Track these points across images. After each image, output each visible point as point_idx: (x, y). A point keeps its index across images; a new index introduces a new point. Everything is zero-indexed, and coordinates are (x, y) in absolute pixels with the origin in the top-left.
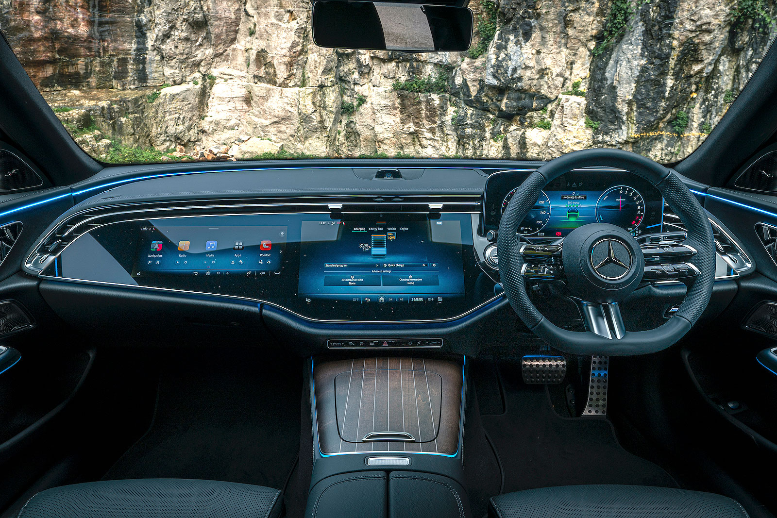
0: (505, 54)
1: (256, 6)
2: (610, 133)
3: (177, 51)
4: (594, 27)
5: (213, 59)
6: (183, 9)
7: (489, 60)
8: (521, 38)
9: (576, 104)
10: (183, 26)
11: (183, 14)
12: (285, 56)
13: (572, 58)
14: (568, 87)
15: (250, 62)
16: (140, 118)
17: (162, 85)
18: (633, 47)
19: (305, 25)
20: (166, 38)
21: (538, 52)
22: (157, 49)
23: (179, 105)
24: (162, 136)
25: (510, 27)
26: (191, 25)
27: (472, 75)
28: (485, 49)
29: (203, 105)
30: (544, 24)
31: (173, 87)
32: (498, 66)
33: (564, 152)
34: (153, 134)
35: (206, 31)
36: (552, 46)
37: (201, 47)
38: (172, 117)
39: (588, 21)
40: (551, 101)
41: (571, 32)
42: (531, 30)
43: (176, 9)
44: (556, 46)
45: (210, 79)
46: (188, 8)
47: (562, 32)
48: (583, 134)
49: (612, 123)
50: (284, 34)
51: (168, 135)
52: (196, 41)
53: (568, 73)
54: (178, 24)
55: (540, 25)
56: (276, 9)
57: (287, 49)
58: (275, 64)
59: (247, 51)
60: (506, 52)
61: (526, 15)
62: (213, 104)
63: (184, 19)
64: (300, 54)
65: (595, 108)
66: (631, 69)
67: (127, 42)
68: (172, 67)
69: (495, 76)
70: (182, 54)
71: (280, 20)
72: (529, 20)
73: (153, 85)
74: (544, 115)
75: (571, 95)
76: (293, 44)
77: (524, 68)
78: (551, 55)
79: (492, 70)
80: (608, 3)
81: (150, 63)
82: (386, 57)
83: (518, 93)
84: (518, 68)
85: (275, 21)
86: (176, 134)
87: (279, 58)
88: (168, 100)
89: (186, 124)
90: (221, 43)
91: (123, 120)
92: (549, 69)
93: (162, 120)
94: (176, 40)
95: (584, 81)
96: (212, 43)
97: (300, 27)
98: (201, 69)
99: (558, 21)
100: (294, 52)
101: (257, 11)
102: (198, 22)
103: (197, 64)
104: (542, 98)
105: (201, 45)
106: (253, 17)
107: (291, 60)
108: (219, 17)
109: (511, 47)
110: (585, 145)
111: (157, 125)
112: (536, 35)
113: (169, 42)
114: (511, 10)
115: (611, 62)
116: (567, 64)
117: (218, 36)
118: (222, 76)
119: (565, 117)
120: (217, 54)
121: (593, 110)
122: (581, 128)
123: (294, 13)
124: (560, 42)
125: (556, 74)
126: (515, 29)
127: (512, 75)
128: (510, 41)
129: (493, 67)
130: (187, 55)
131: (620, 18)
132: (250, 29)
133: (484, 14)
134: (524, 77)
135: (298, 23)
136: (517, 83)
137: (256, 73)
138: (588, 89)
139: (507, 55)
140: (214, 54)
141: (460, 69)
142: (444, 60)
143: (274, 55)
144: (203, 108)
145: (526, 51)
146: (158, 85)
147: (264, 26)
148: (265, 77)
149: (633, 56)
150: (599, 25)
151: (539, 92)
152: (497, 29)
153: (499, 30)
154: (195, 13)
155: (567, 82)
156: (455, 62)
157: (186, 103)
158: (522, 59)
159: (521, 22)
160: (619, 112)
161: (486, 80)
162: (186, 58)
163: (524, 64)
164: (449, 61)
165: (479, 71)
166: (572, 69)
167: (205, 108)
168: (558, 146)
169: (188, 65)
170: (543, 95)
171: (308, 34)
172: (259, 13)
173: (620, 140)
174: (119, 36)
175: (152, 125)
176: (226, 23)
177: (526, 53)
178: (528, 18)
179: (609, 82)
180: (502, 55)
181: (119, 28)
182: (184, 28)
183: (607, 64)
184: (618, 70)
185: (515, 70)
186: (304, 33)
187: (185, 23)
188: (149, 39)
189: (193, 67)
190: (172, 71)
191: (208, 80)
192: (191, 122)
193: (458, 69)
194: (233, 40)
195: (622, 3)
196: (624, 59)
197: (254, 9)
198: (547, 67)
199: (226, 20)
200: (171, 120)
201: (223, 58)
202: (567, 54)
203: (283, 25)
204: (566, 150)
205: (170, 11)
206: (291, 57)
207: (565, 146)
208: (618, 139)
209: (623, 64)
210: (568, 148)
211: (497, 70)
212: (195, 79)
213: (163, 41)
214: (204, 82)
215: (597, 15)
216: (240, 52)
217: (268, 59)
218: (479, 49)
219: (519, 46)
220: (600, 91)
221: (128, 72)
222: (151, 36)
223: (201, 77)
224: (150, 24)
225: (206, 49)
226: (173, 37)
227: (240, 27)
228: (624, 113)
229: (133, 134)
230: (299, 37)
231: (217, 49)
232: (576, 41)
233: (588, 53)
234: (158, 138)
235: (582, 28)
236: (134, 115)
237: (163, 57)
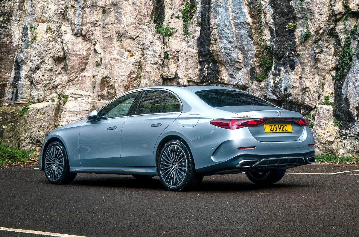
0: (279, 79)
1: (103, 47)
2: (349, 129)
3: (43, 78)
4: (333, 62)
5: (67, 83)
6: (51, 50)
7: (269, 83)
8: (289, 69)
9: (326, 110)
10: (49, 61)
11: (50, 53)
12: (124, 81)
13: (322, 81)
14: (322, 100)
15: (96, 85)
16: (15, 126)
17: (28, 103)
18: (355, 75)
19: (140, 60)
20: (37, 70)
21: (301, 78)
22: (29, 77)
23: (41, 116)
24: (27, 139)
25: (281, 62)
26: (54, 60)
27: (259, 92)
28: (267, 75)
29: (57, 116)
30: (302, 60)
31: (37, 104)
32: (275, 86)
33: (322, 142)
34: (22, 138)
35: (64, 64)
36: (309, 74)
37: (59, 75)
38: (35, 125)
39: (328, 59)
40: (312, 109)
41: (319, 65)
42: (294, 64)
43: (46, 50)
44: (311, 74)
45: (63, 98)
46: (54, 49)
47: (314, 65)
48: (333, 130)
49: (350, 122)
50: (123, 66)
51: (31, 139)
52: (56, 71)
53: (321, 90)
54: (46, 60)
55: (300, 61)
56: (118, 49)
57: (126, 76)
58: (115, 86)
59: (93, 77)
60: (280, 78)
61: (291, 55)
62: (65, 116)
63: (51, 56)
64: (135, 79)
65: (338, 112)
66: (355, 88)
67: (7, 72)
68: (38, 90)
69: (273, 93)
70: (46, 80)
71: (121, 56)
72: (293, 58)
73: (22, 102)
74: (309, 118)
75: (324, 105)
76: (131, 72)
77: (292, 88)
78: (309, 79)
79: (271, 89)
80: (339, 49)
81: (22, 87)
82: (199, 81)
83: (290, 104)
84: (288, 88)
85: (117, 57)
86: (37, 138)
87: (119, 82)
88: (34, 113)
89: (45, 131)
90: (74, 72)
91: (5, 127)
92: (308, 88)
93: (29, 128)
94: (44, 71)
95: (331, 95)
96: (68, 72)
97: (137, 61)
98: (58, 90)
99: (311, 59)
100: (131, 78)
101: (104, 50)
102: (59, 58)
103: (56, 87)
104: (307, 107)
105: (59, 73)
106: (100, 53)
107: (129, 84)
108: (75, 54)
109: (283, 74)
110: (335, 137)
111: (25, 131)
112: (298, 67)
113: (38, 72)
114: (281, 52)
115: (345, 84)
116: (320, 85)
117: (73, 67)
118: (73, 95)
119: (321, 119)
120: (70, 80)
121: (337, 114)
122: (332, 125)
123: (132, 51)
124: (314, 71)
125: (313, 91)
126: (284, 64)
127: (285, 92)
128: (282, 71)
129: (272, 87)
130: (49, 81)
131: (346, 57)
132: (97, 62)
133: (265, 54)
134: (292, 94)
135: (135, 58)
136: (288, 98)
137: (100, 93)
138: (334, 101)
139: (280, 80)
140: (68, 80)
141: (251, 88)
142: (240, 83)
143: (115, 80)
144: (57, 119)
145: (292, 77)
146: (25, 102)
147: (109, 60)
148: (107, 96)
149: (355, 80)
150: (336, 61)
151: (304, 103)
152: (274, 63)
153: (275, 64)
154: (59, 52)
155: (321, 97)
156: (248, 84)
157: (46, 115)
158: (290, 82)
159: (288, 59)
160: (352, 115)
161: (268, 96)
162: (49, 83)
163: (292, 85)
164: (243, 83)
165: (263, 90)
166: (323, 88)
167: (58, 119)
168: (318, 138)
169: (50, 88)
170: (307, 105)
171: (142, 66)
172: (105, 51)
173: (355, 133)
174: (3, 68)
175: (22, 131)
176: (80, 58)
177: (293, 78)
178: (292, 57)
179: (344, 96)
180: (277, 80)
181: (3, 63)
182: (50, 62)
183: (342, 84)
184: (348, 88)
185: (286, 89)
186: (139, 65)
187: (51, 59)
188: (23, 71)
189: (52, 89)
190: (38, 92)
191: (62, 99)
192: (48, 130)
193: (250, 89)
194: (83, 70)
195: (347, 48)
196: (351, 82)
197: (102, 49)
198: (307, 87)
199: (80, 56)
200: (35, 127)
201: (74, 82)
202: (319, 78)
203: (124, 60)
204: (323, 141)
205: (42, 52)
206: (128, 81)
207: (322, 138)
208: (354, 132)
209: (351, 85)
210: (324, 139)
211: (275, 89)
212: (53, 98)
213: (34, 72)
214: (59, 100)
215: (334, 55)
216: (88, 78)
217: (110, 83)
218: (263, 76)
219: (287, 74)
220: (340, 102)
221: (5, 94)
222: (26, 68)
223: (57, 97)
224: (27, 61)
225: (63, 76)
226: (42, 69)
227: (89, 60)
228: (355, 115)
229: (10, 138)
230: (135, 67)
231: (71, 76)
232: (323, 71)
233: (332, 78)
234: (25, 141)
235: (326, 63)
236: (11, 124)
237: (32, 83)
